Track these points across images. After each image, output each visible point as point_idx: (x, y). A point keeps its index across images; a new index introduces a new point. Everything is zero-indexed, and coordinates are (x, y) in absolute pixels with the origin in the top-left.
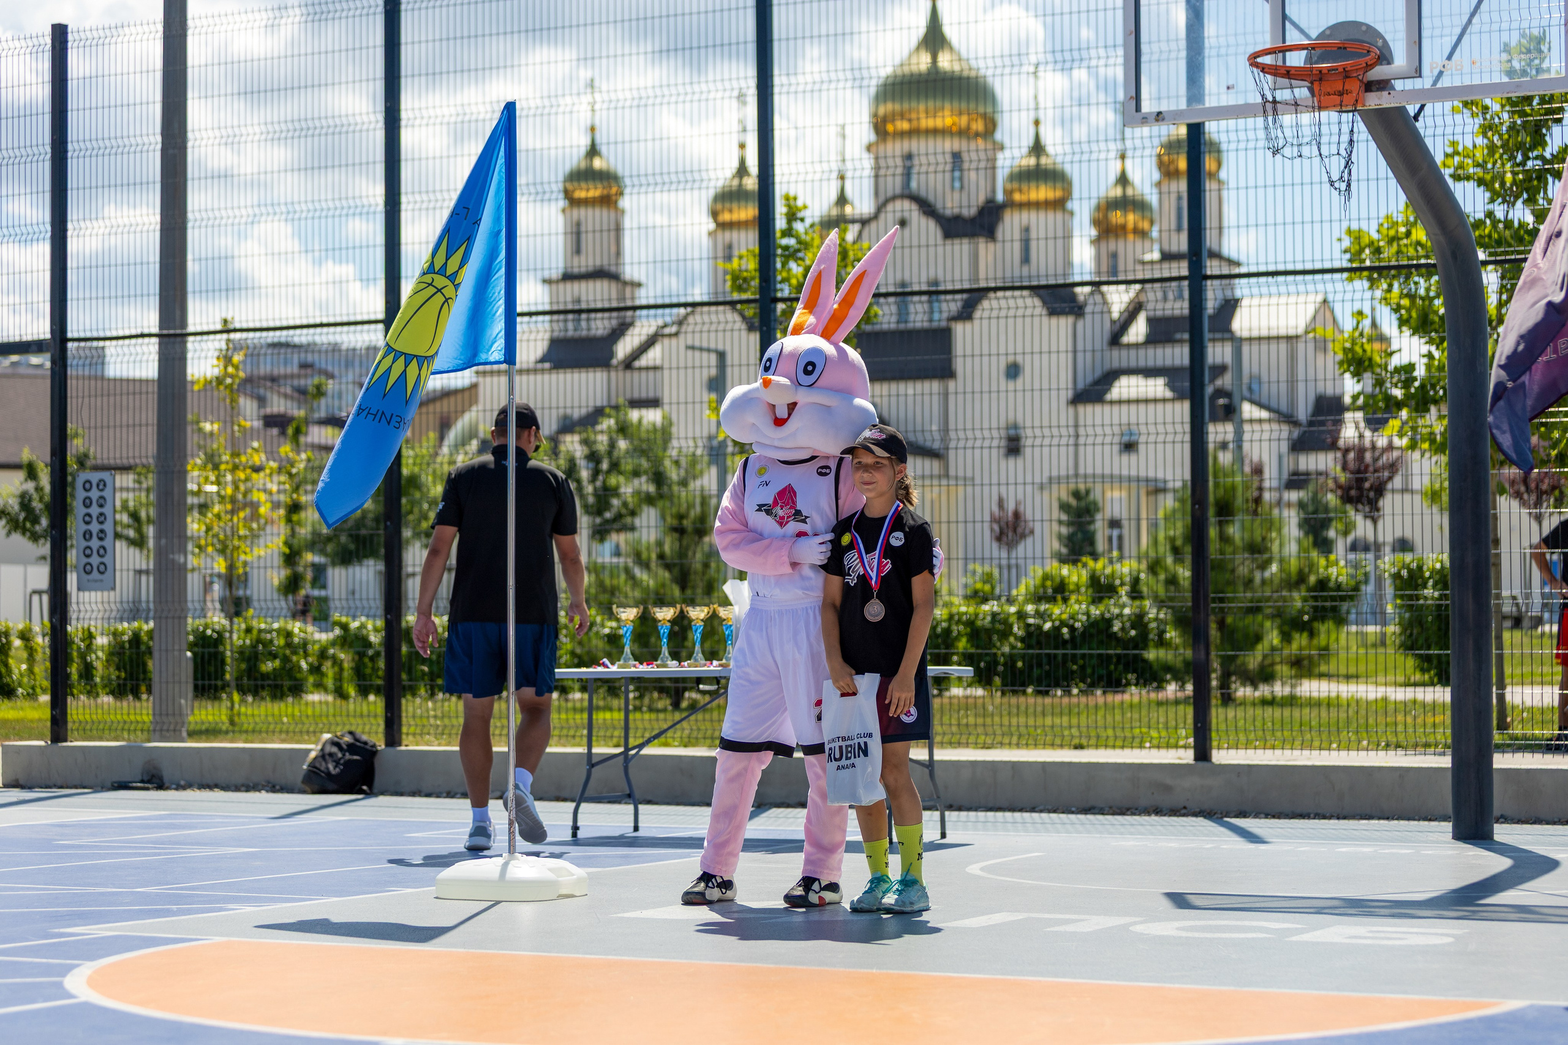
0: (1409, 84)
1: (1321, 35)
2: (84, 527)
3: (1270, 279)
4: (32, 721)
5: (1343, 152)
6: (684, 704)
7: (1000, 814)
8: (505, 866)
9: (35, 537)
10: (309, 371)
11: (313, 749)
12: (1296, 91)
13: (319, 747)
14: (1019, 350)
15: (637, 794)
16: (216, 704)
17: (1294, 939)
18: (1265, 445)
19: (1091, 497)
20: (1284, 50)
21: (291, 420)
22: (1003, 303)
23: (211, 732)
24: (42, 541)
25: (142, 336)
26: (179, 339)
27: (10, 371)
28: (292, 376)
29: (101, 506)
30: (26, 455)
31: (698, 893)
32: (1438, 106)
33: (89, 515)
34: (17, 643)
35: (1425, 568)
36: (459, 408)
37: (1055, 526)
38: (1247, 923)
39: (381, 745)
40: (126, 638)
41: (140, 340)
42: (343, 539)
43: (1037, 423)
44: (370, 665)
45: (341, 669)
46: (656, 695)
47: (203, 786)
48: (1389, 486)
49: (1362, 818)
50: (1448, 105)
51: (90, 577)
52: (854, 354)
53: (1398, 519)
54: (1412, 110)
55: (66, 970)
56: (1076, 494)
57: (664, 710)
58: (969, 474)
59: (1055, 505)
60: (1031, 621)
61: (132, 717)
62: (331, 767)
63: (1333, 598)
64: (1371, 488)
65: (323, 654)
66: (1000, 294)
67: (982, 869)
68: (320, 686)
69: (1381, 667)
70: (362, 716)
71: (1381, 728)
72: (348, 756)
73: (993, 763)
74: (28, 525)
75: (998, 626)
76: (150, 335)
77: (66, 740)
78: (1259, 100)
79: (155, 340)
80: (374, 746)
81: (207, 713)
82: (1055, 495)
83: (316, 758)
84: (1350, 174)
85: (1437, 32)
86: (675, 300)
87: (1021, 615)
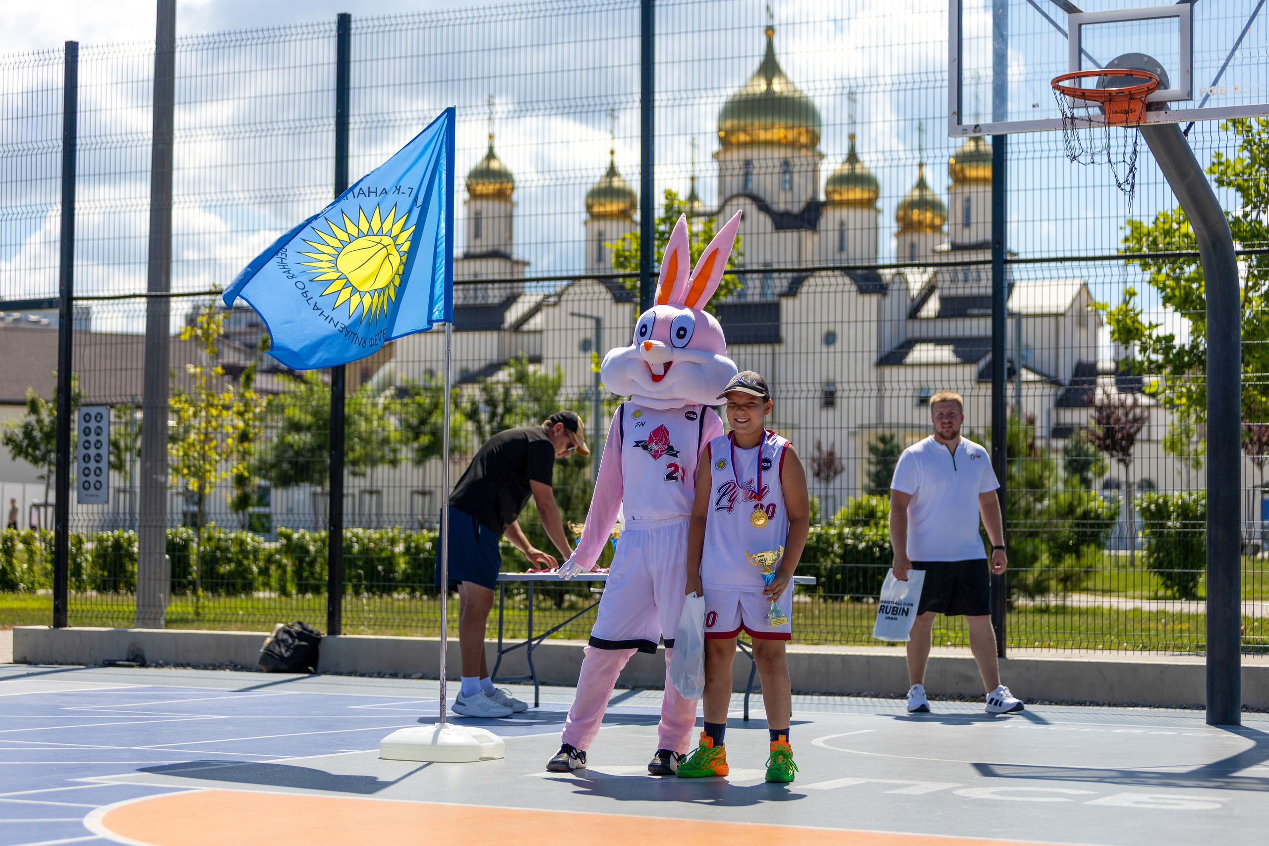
0: (1183, 106)
1: (1110, 65)
2: (84, 452)
3: (1059, 264)
4: (33, 610)
5: (1128, 160)
6: (566, 604)
7: (830, 698)
8: (436, 734)
9: (35, 461)
10: (254, 330)
11: (269, 636)
12: (1091, 110)
13: (274, 634)
14: (832, 319)
15: (538, 677)
16: (184, 598)
17: (1090, 803)
18: (1038, 399)
19: (895, 441)
20: (1080, 76)
21: (242, 369)
22: (826, 281)
23: (182, 621)
24: (41, 464)
25: (135, 296)
26: (164, 299)
27: (12, 325)
28: (240, 334)
29: (98, 434)
30: (29, 393)
31: (563, 763)
32: (1207, 123)
33: (88, 442)
34: (20, 546)
35: (1170, 503)
36: (381, 360)
37: (866, 466)
38: (1049, 789)
39: (324, 633)
40: (110, 543)
41: (132, 300)
42: (285, 466)
43: (852, 379)
44: (307, 568)
45: (285, 572)
46: (541, 597)
47: (177, 665)
48: (1139, 436)
49: (1129, 706)
50: (1215, 123)
51: (88, 492)
52: (713, 321)
53: (1146, 461)
54: (1183, 126)
55: (84, 812)
56: (883, 439)
57: (549, 609)
58: (796, 422)
59: (866, 448)
60: (850, 542)
61: (115, 608)
62: (283, 651)
63: (1092, 526)
64: (1123, 439)
65: (269, 559)
66: (824, 273)
67: (824, 742)
68: (266, 585)
69: (1130, 584)
70: (303, 609)
71: (1137, 632)
72: (297, 642)
73: (826, 656)
74: (30, 450)
75: (822, 545)
76: (140, 296)
77: (65, 626)
78: (1060, 116)
79: (144, 300)
80: (318, 634)
81: (177, 606)
82: (866, 439)
83: (270, 643)
84: (1133, 177)
85: (1206, 64)
86: (558, 274)
87: (841, 537)
